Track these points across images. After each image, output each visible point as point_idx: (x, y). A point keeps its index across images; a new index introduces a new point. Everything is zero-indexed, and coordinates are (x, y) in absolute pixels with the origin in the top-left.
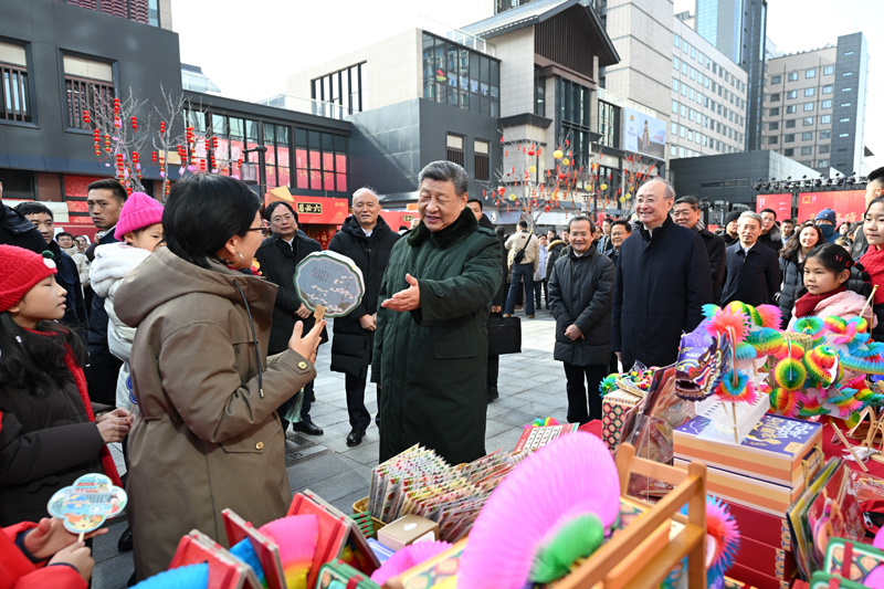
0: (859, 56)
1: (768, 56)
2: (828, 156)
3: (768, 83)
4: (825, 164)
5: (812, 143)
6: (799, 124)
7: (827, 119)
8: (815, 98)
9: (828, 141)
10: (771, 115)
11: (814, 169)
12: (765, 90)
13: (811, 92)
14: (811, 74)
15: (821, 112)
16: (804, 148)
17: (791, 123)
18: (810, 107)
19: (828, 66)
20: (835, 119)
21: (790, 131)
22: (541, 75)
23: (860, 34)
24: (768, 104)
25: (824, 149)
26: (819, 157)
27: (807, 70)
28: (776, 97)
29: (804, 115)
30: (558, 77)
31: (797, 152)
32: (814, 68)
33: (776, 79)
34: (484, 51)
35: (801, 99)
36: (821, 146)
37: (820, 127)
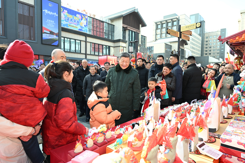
0: (225, 33)
1: (205, 32)
2: (219, 55)
3: (205, 38)
4: (218, 57)
5: (215, 52)
6: (212, 47)
7: (219, 47)
8: (216, 42)
9: (219, 52)
10: (206, 45)
11: (216, 58)
12: (205, 40)
13: (215, 41)
14: (215, 37)
15: (217, 45)
16: (213, 53)
17: (210, 47)
18: (215, 44)
19: (218, 35)
20: (220, 47)
21: (210, 49)
22: (124, 29)
23: (225, 29)
24: (205, 43)
25: (218, 53)
26: (217, 55)
27: (214, 36)
28: (207, 41)
29: (213, 46)
30: (129, 30)
31: (212, 54)
32: (216, 35)
33: (207, 38)
34: (110, 23)
35: (213, 42)
36: (217, 53)
37: (217, 49)
